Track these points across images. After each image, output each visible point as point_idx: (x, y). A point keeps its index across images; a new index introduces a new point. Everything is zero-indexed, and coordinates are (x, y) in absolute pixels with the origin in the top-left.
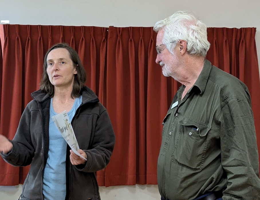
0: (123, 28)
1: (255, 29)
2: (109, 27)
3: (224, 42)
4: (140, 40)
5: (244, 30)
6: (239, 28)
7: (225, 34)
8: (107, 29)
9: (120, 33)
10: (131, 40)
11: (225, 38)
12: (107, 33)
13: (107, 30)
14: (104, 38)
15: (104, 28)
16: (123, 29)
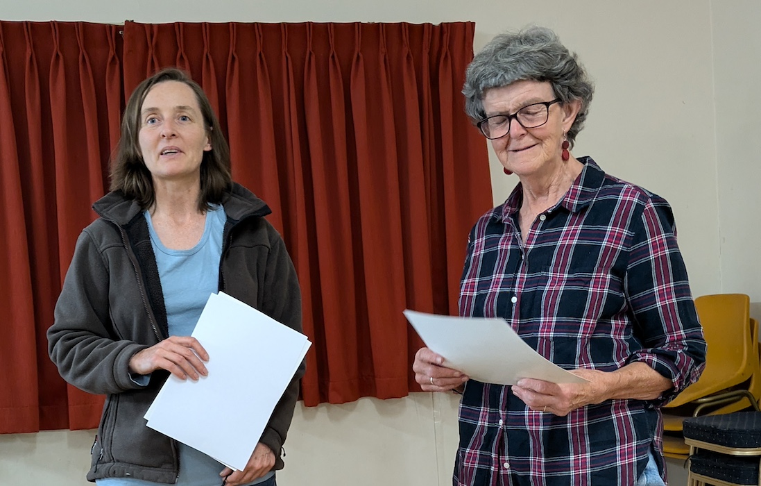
0: (159, 26)
1: (473, 24)
2: (124, 24)
3: (405, 59)
4: (205, 56)
5: (449, 28)
6: (436, 23)
7: (405, 38)
8: (118, 28)
9: (154, 39)
10: (181, 57)
11: (406, 50)
12: (119, 39)
13: (120, 32)
14: (112, 53)
15: (110, 26)
16: (161, 27)
